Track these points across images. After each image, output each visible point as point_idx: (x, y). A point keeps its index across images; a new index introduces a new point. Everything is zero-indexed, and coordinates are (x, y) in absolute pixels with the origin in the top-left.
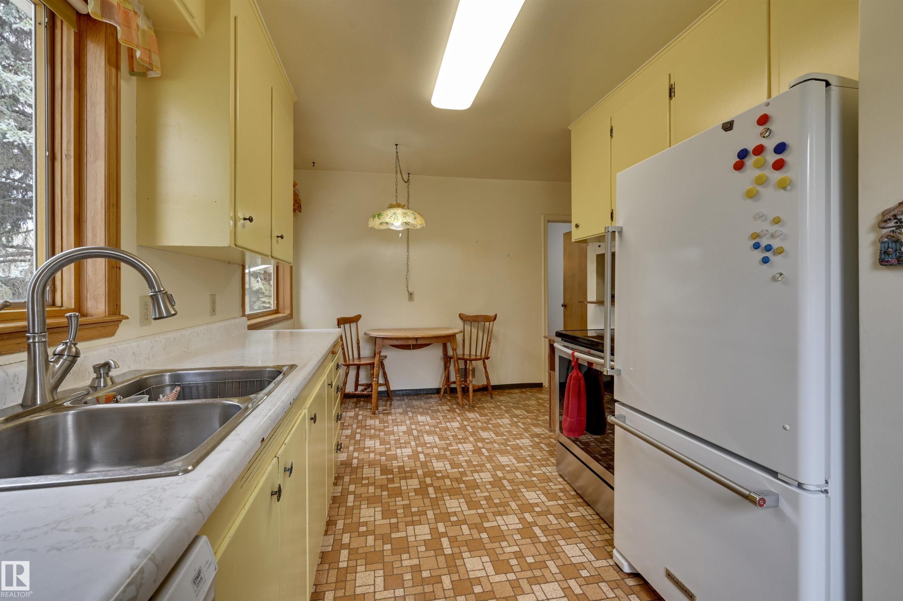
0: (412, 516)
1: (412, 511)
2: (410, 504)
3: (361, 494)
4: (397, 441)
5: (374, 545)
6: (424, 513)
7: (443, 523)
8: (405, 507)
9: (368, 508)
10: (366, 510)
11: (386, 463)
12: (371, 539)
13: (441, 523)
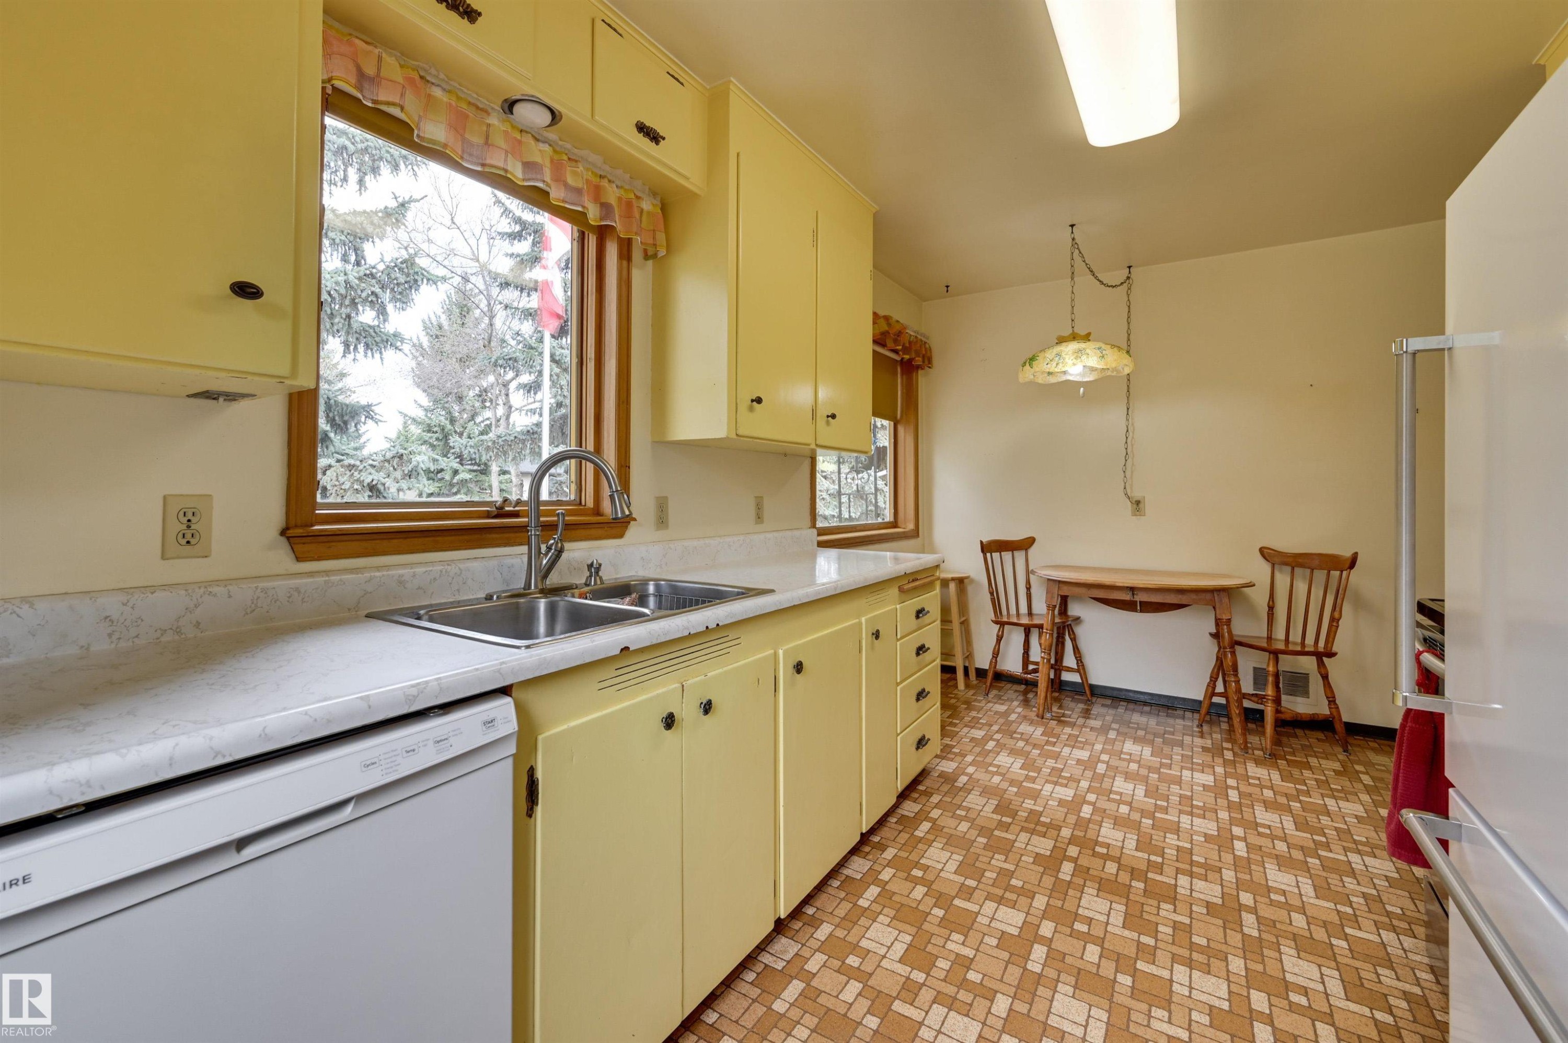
0: (1005, 890)
1: (1011, 883)
2: (1013, 872)
3: (944, 827)
4: (1055, 771)
5: (920, 901)
6: (1031, 894)
7: (1055, 924)
8: (1001, 872)
9: (942, 849)
10: (937, 851)
11: (1012, 798)
12: (919, 891)
13: (1050, 923)
